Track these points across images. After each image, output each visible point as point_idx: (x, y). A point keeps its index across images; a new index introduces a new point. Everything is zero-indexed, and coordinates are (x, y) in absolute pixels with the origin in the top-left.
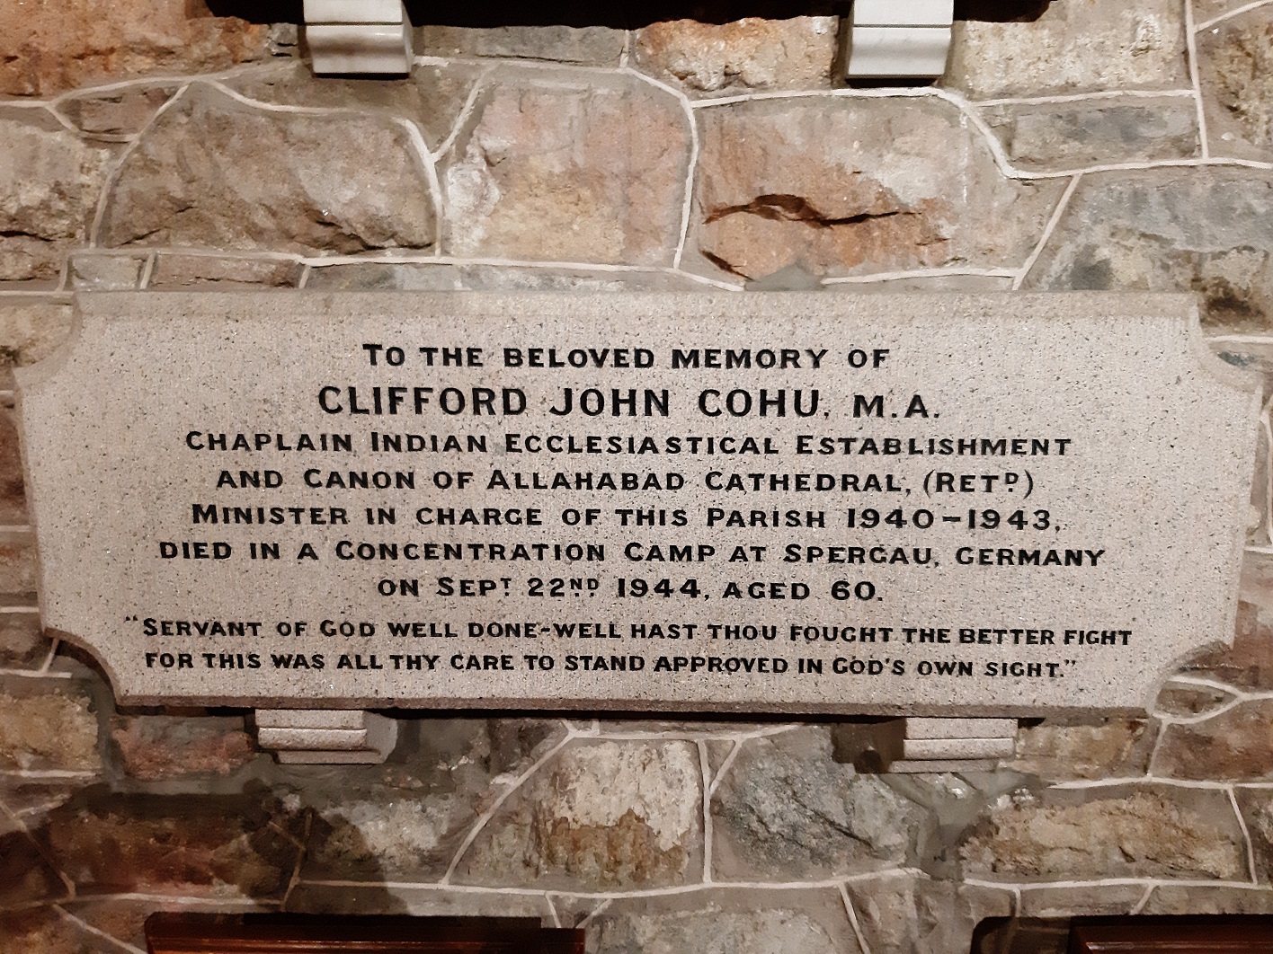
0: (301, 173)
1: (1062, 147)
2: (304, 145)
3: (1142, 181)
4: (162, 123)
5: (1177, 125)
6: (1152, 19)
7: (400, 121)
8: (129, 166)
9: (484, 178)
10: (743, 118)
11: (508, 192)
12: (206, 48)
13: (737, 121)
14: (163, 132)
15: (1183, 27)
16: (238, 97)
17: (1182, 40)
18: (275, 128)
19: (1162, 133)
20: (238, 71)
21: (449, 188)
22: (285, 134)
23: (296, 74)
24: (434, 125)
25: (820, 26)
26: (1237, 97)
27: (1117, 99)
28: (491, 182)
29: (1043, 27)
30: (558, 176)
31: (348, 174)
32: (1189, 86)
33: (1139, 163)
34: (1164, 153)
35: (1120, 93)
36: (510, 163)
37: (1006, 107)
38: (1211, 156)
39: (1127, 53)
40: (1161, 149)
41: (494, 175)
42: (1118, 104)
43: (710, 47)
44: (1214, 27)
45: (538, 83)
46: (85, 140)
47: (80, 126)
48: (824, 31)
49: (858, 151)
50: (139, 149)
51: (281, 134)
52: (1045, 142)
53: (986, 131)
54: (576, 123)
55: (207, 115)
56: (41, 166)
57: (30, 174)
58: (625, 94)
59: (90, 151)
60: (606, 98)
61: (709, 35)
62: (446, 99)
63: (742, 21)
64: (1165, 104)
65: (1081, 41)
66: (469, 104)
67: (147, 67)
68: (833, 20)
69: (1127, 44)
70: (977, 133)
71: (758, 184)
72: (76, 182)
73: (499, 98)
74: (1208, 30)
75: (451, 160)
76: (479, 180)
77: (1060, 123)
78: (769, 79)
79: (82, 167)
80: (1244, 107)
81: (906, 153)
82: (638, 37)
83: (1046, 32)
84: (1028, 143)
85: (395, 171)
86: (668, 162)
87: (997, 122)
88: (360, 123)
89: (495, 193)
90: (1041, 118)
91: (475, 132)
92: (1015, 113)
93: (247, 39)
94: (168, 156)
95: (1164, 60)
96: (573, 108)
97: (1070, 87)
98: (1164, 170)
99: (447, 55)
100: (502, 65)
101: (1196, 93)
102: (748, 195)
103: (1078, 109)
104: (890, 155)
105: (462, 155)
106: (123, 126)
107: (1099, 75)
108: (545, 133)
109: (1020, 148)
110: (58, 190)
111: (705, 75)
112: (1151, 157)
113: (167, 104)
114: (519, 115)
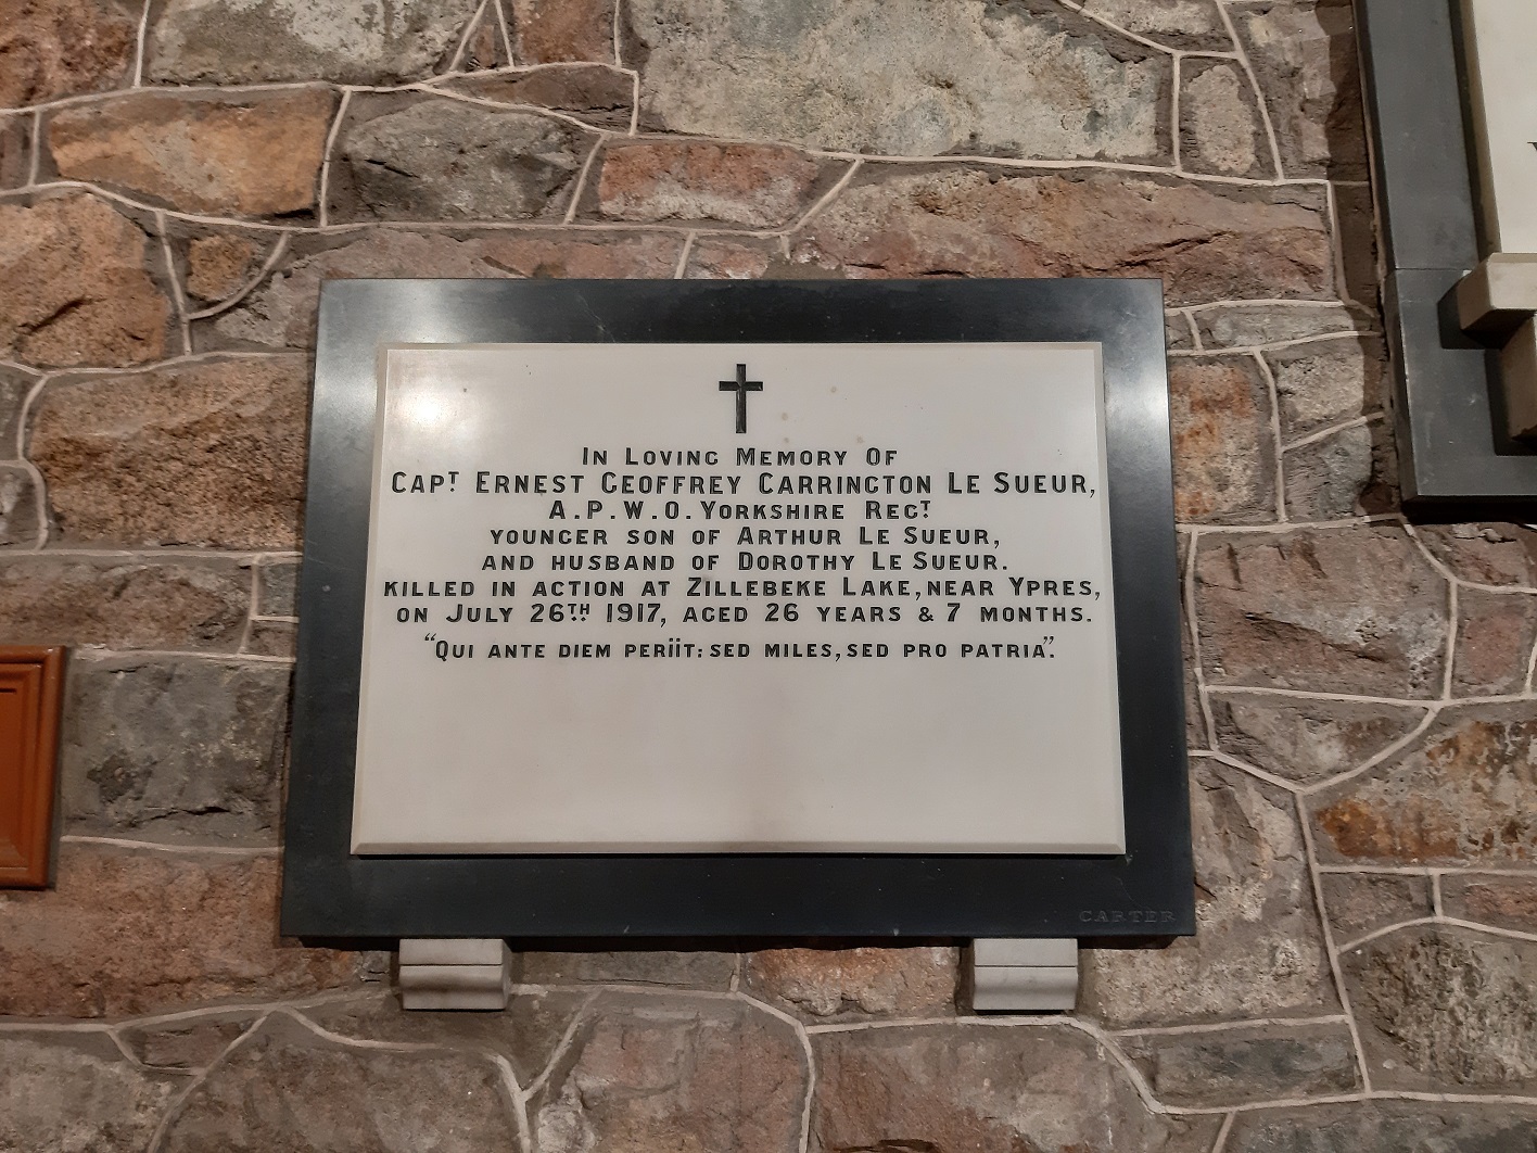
0: (378, 1117)
1: (1211, 1081)
2: (383, 1085)
3: (1301, 1120)
4: (235, 1060)
5: (1333, 1057)
6: (1290, 945)
7: (491, 1058)
8: (190, 1106)
9: (579, 1120)
10: (863, 1049)
11: (604, 1137)
12: (290, 977)
13: (856, 1052)
14: (233, 1069)
15: (1325, 949)
16: (319, 1031)
17: (1325, 962)
18: (355, 1066)
19: (1317, 1066)
20: (321, 1000)
21: (540, 1130)
22: (365, 1073)
23: (384, 1005)
24: (528, 1060)
25: (940, 956)
26: (1392, 1023)
27: (1264, 1029)
28: (587, 1126)
29: (1176, 955)
30: (661, 1122)
31: (429, 1118)
32: (1341, 1010)
33: (1295, 1100)
34: (1322, 1089)
35: (1266, 1022)
36: (608, 1107)
37: (1145, 1038)
38: (1374, 1089)
39: (1268, 978)
40: (1318, 1085)
41: (590, 1118)
42: (1266, 1036)
43: (825, 976)
44: (1357, 948)
45: (642, 1013)
46: (146, 1074)
47: (143, 1059)
48: (945, 963)
49: (988, 1090)
50: (203, 1087)
51: (361, 1072)
52: (1191, 1077)
53: (1127, 1063)
54: (682, 1058)
55: (283, 1053)
56: (93, 1106)
57: (78, 1115)
58: (735, 1025)
59: (150, 1086)
60: (715, 1031)
61: (825, 963)
62: (542, 1032)
63: (858, 950)
64: (1318, 1033)
65: (1218, 967)
66: (567, 1037)
67: (225, 994)
68: (954, 951)
69: (1267, 969)
70: (1117, 1065)
71: (882, 1125)
72: (129, 1123)
73: (600, 1035)
74: (1353, 951)
75: (544, 1100)
76: (572, 1123)
77: (1205, 1056)
78: (889, 1007)
79: (138, 1106)
80: (1402, 1032)
81: (1042, 1092)
82: (750, 960)
83: (1179, 959)
84: (1173, 1078)
85: (481, 1115)
86: (782, 1098)
87: (1138, 1053)
88: (448, 1063)
89: (591, 1138)
90: (1184, 1051)
91: (572, 1072)
92: (1155, 1046)
93: (335, 966)
94: (235, 1097)
95: (1309, 983)
96: (680, 1043)
97: (1210, 1016)
98: (1324, 1107)
99: (546, 981)
100: (605, 991)
101: (1348, 1018)
102: (872, 1135)
103: (1223, 1042)
104: (1025, 1096)
105: (557, 1096)
106: (189, 1059)
107: (1242, 1002)
108: (648, 1070)
109: (1164, 1083)
110: (108, 1133)
111: (820, 1002)
112: (1310, 1092)
113: (241, 1038)
114: (620, 1052)
